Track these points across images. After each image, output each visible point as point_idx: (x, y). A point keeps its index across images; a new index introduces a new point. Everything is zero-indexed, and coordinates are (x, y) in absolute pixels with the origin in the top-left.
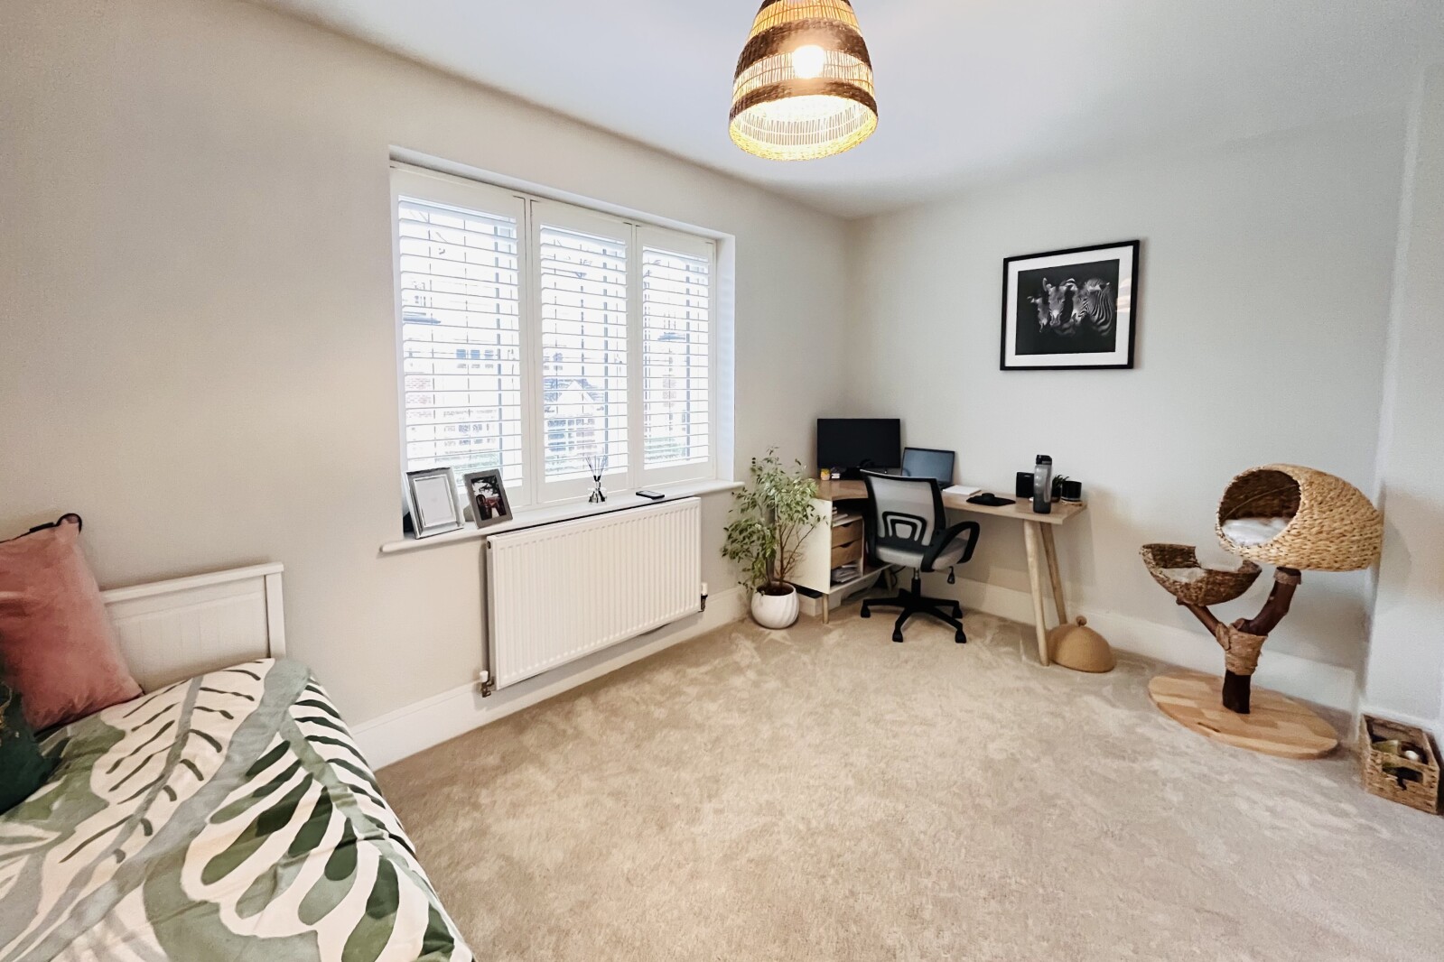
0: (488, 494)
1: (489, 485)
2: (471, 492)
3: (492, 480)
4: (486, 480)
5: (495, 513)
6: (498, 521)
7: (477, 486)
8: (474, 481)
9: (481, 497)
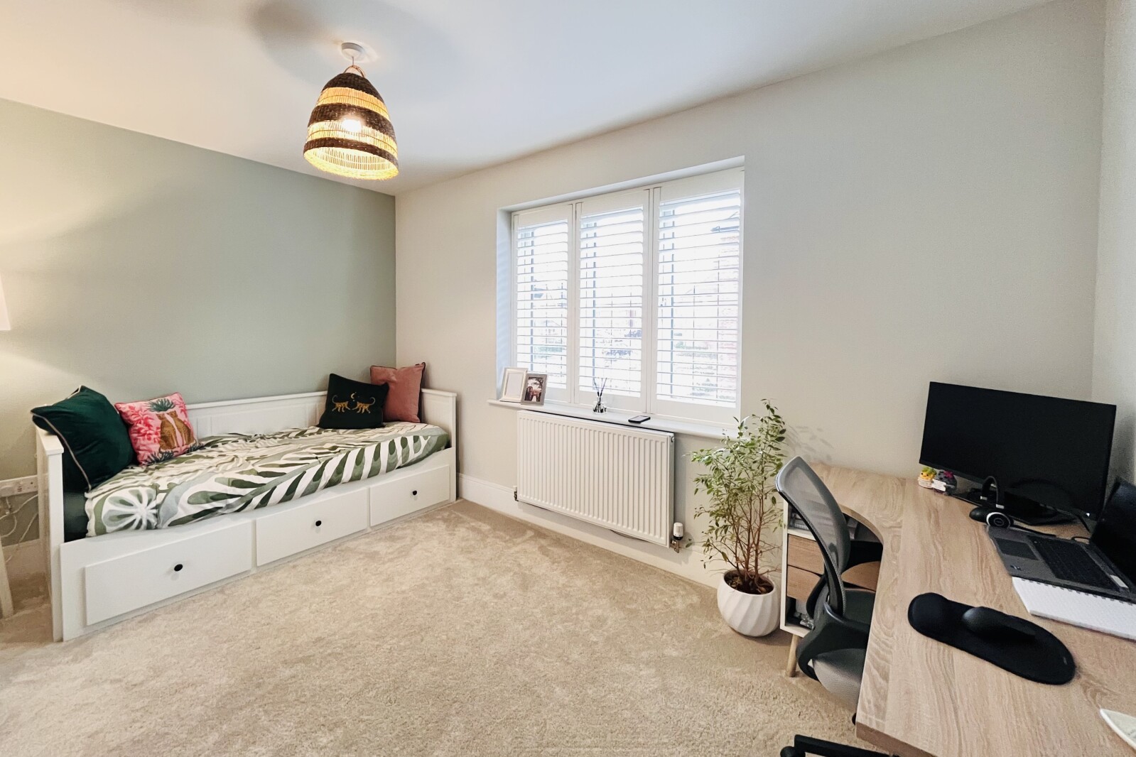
0: (536, 388)
1: (538, 383)
2: (526, 383)
3: (541, 380)
4: (538, 379)
5: (534, 399)
6: (534, 403)
7: (531, 382)
8: (530, 378)
9: (531, 388)
